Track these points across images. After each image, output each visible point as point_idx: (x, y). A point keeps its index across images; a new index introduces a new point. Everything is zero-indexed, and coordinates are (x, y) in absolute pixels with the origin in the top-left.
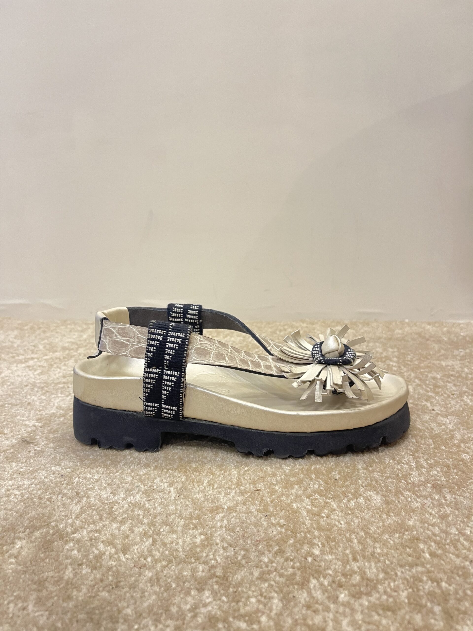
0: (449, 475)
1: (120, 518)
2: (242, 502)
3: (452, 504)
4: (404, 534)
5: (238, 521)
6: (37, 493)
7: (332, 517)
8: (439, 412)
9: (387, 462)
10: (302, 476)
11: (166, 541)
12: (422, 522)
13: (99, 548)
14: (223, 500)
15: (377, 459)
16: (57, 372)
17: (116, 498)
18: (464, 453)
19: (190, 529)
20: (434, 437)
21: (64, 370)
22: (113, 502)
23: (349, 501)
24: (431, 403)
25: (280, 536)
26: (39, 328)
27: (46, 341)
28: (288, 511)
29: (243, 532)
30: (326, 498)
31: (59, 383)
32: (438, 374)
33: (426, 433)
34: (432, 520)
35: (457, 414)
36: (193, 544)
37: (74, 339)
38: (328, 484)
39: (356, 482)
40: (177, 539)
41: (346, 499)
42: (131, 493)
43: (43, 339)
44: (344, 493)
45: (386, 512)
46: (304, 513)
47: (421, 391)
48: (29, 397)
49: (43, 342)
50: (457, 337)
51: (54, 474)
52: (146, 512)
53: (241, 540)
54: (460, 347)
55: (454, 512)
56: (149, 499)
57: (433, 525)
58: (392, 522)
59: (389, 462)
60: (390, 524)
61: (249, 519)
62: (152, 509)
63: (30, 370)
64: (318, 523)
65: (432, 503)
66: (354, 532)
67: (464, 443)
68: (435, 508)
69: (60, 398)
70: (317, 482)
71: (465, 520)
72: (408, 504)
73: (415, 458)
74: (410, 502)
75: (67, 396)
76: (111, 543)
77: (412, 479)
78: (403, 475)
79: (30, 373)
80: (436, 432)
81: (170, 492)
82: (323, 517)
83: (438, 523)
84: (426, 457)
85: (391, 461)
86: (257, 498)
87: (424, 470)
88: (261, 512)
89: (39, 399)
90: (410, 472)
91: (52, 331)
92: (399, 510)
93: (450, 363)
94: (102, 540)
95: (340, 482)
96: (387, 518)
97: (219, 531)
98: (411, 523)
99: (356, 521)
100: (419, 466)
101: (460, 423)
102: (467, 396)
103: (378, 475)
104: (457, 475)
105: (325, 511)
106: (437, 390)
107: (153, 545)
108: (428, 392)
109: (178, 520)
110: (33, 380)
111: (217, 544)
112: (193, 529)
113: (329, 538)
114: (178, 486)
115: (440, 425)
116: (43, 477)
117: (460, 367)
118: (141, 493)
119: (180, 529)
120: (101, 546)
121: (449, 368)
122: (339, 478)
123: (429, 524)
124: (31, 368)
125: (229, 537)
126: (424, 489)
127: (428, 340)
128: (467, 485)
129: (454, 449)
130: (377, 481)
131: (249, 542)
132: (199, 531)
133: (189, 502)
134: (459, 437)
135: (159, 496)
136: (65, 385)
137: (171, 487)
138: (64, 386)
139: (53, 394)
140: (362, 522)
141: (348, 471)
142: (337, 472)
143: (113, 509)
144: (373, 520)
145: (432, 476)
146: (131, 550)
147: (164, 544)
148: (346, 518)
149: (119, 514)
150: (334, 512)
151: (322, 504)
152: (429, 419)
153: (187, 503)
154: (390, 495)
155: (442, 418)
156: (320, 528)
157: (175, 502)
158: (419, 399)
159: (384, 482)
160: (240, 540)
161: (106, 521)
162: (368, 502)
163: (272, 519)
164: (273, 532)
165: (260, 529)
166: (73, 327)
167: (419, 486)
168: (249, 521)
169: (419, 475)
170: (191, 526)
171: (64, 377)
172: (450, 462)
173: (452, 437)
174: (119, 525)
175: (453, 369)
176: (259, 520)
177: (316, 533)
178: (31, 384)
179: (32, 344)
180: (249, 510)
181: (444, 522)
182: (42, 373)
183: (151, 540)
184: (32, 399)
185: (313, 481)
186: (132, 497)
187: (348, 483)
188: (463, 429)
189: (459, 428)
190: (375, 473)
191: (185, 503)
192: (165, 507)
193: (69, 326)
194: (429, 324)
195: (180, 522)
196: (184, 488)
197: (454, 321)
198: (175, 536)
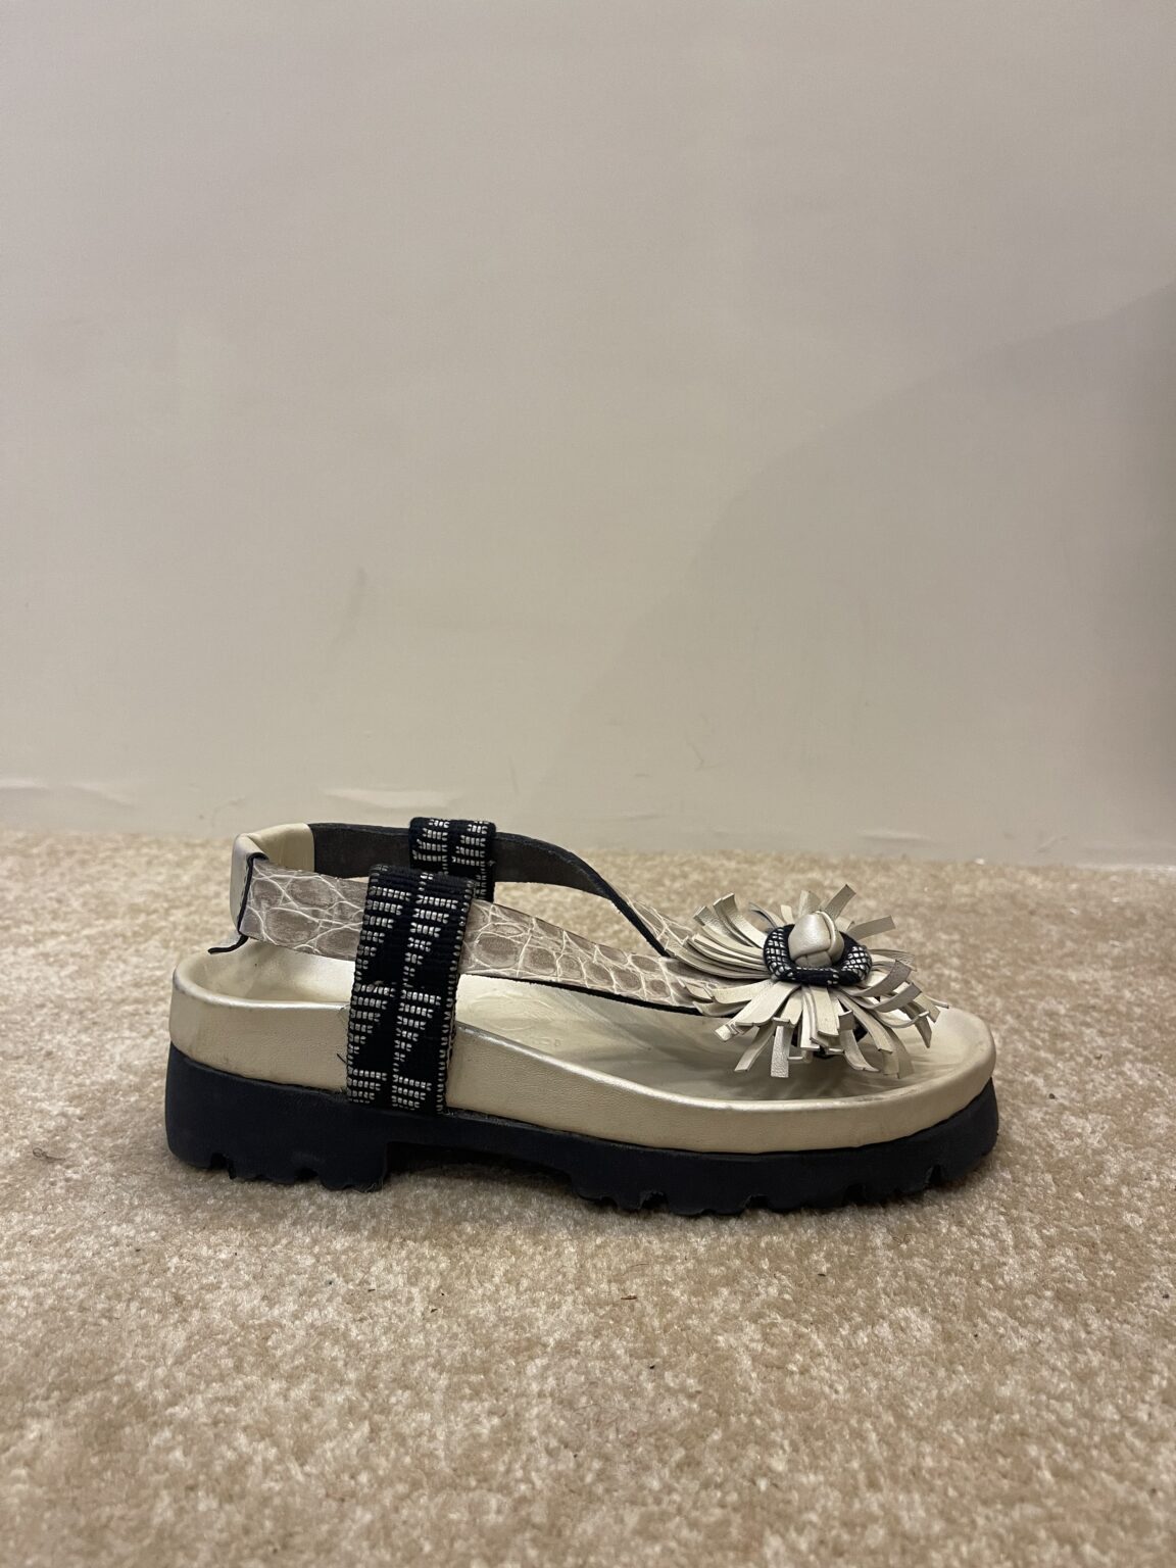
0: (1095, 1269)
1: (285, 1367)
2: (591, 1329)
3: (1104, 1344)
4: (990, 1420)
5: (583, 1378)
6: (75, 1297)
7: (814, 1372)
8: (1066, 1103)
9: (944, 1231)
10: (738, 1262)
11: (407, 1429)
12: (1035, 1389)
13: (236, 1444)
14: (545, 1323)
15: (920, 1222)
16: (118, 971)
17: (276, 1312)
18: (1130, 1212)
19: (462, 1398)
20: (1056, 1167)
21: (137, 967)
22: (268, 1324)
23: (855, 1330)
24: (1047, 1078)
25: (688, 1422)
26: (70, 853)
27: (88, 887)
28: (706, 1356)
29: (596, 1409)
30: (798, 1322)
31: (123, 1001)
32: (1061, 1003)
33: (1036, 1157)
34: (1058, 1385)
35: (1109, 1108)
36: (471, 1441)
37: (160, 884)
38: (801, 1286)
39: (871, 1283)
40: (433, 1425)
41: (847, 1326)
42: (314, 1299)
43: (81, 883)
44: (840, 1310)
45: (948, 1364)
46: (746, 1362)
47: (1020, 1046)
48: (47, 1037)
49: (82, 890)
50: (1104, 909)
51: (116, 1244)
52: (352, 1352)
53: (591, 1432)
54: (1112, 935)
55: (1109, 1364)
56: (359, 1316)
57: (1061, 1398)
58: (961, 1388)
59: (949, 1230)
60: (955, 1394)
61: (611, 1374)
62: (368, 1345)
63: (50, 965)
64: (781, 1390)
65: (1056, 1340)
66: (869, 1415)
67: (1128, 1185)
68: (1064, 1354)
69: (128, 1042)
70: (776, 1281)
71: (1137, 1384)
72: (999, 1341)
73: (1011, 1221)
74: (1002, 1336)
75: (145, 1037)
76: (265, 1433)
77: (1006, 1278)
78: (983, 1266)
79: (50, 971)
80: (1061, 1155)
81: (410, 1299)
82: (792, 1373)
83: (1072, 1392)
84: (1037, 1219)
85: (954, 1229)
86: (629, 1320)
87: (1034, 1254)
88: (639, 1358)
89: (75, 1043)
90: (1002, 1259)
91: (103, 863)
92: (976, 1356)
93: (1089, 974)
94: (243, 1423)
95: (832, 1281)
96: (950, 1378)
97: (537, 1405)
98: (1005, 1391)
99: (874, 1385)
100: (1022, 1244)
101: (1118, 1132)
102: (1132, 1062)
103: (924, 1265)
104: (1114, 1269)
105: (798, 1356)
106: (1059, 1045)
107: (372, 1440)
108: (1037, 1049)
109: (433, 1375)
110: (59, 992)
111: (532, 1440)
112: (471, 1399)
113: (809, 1428)
114: (429, 1281)
115: (1068, 1136)
116: (89, 1254)
117: (1113, 987)
118: (340, 1299)
119: (438, 1397)
120: (242, 1440)
121: (1087, 987)
122: (828, 1269)
123: (1050, 1396)
124: (52, 959)
125: (562, 1423)
126: (1035, 1304)
127: (1032, 913)
128: (1138, 1294)
129: (1105, 1201)
130: (921, 1282)
131: (612, 1436)
132: (486, 1404)
133: (459, 1325)
134: (1115, 1169)
135: (385, 1308)
136: (140, 1006)
137: (412, 1284)
138: (137, 1010)
139: (110, 1029)
140: (886, 1388)
141: (849, 1251)
142: (822, 1254)
143: (270, 1343)
144: (913, 1382)
145: (1054, 1270)
146: (318, 1452)
147: (401, 1439)
148: (849, 1377)
149: (284, 1355)
150: (818, 1361)
151: (790, 1340)
152: (1043, 1120)
153: (455, 1328)
154: (954, 1318)
155: (1073, 1119)
156: (786, 1403)
157: (424, 1326)
158: (1016, 1066)
159: (938, 1283)
160: (588, 1430)
161: (251, 1373)
162: (901, 1335)
163: (668, 1375)
164: (672, 1410)
165: (639, 1401)
166: (154, 851)
167: (1023, 1295)
168: (609, 1380)
169: (1022, 1265)
170: (467, 1391)
171: (137, 985)
172: (1096, 1233)
173: (1100, 1168)
174: (284, 1384)
175: (1096, 990)
176: (635, 1378)
177: (778, 1417)
178: (52, 1002)
179: (53, 894)
180: (608, 1350)
181: (1086, 1390)
182: (80, 973)
183: (366, 1428)
184: (55, 1041)
185: (765, 1278)
186: (316, 1312)
187: (850, 1284)
188: (1126, 1149)
189: (1114, 1146)
190: (916, 1259)
191: (450, 1328)
192: (401, 1338)
193: (145, 850)
194: (1035, 871)
195: (439, 1379)
196: (446, 1289)
197: (1096, 867)
198: (427, 1417)
